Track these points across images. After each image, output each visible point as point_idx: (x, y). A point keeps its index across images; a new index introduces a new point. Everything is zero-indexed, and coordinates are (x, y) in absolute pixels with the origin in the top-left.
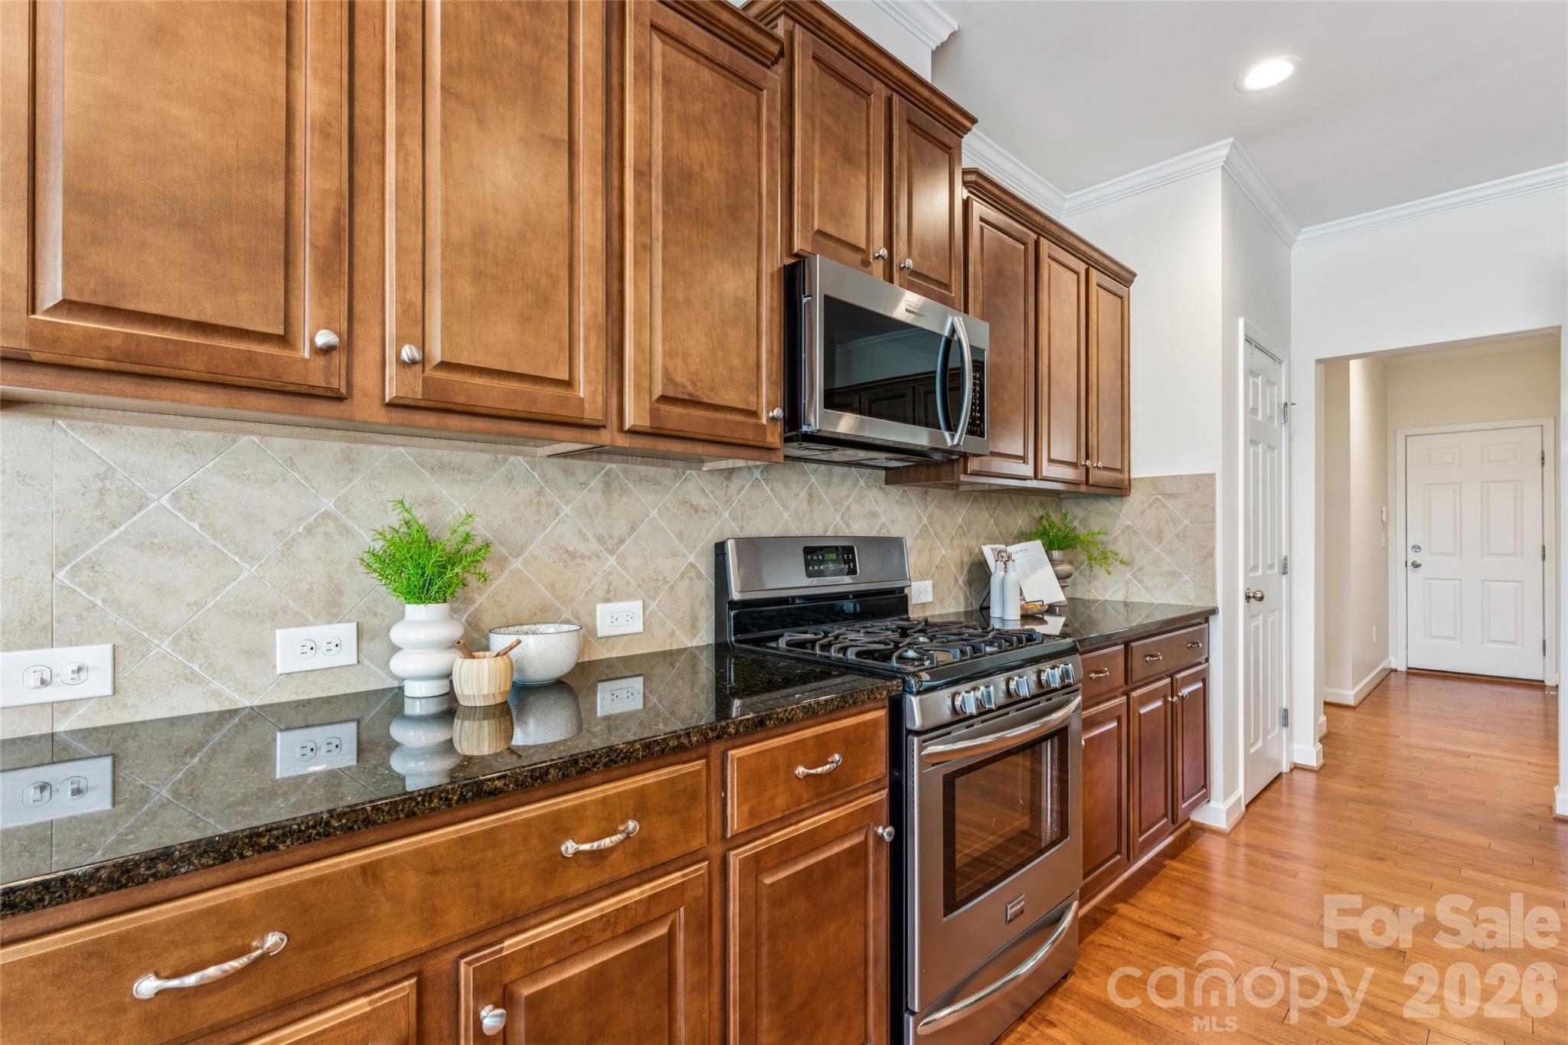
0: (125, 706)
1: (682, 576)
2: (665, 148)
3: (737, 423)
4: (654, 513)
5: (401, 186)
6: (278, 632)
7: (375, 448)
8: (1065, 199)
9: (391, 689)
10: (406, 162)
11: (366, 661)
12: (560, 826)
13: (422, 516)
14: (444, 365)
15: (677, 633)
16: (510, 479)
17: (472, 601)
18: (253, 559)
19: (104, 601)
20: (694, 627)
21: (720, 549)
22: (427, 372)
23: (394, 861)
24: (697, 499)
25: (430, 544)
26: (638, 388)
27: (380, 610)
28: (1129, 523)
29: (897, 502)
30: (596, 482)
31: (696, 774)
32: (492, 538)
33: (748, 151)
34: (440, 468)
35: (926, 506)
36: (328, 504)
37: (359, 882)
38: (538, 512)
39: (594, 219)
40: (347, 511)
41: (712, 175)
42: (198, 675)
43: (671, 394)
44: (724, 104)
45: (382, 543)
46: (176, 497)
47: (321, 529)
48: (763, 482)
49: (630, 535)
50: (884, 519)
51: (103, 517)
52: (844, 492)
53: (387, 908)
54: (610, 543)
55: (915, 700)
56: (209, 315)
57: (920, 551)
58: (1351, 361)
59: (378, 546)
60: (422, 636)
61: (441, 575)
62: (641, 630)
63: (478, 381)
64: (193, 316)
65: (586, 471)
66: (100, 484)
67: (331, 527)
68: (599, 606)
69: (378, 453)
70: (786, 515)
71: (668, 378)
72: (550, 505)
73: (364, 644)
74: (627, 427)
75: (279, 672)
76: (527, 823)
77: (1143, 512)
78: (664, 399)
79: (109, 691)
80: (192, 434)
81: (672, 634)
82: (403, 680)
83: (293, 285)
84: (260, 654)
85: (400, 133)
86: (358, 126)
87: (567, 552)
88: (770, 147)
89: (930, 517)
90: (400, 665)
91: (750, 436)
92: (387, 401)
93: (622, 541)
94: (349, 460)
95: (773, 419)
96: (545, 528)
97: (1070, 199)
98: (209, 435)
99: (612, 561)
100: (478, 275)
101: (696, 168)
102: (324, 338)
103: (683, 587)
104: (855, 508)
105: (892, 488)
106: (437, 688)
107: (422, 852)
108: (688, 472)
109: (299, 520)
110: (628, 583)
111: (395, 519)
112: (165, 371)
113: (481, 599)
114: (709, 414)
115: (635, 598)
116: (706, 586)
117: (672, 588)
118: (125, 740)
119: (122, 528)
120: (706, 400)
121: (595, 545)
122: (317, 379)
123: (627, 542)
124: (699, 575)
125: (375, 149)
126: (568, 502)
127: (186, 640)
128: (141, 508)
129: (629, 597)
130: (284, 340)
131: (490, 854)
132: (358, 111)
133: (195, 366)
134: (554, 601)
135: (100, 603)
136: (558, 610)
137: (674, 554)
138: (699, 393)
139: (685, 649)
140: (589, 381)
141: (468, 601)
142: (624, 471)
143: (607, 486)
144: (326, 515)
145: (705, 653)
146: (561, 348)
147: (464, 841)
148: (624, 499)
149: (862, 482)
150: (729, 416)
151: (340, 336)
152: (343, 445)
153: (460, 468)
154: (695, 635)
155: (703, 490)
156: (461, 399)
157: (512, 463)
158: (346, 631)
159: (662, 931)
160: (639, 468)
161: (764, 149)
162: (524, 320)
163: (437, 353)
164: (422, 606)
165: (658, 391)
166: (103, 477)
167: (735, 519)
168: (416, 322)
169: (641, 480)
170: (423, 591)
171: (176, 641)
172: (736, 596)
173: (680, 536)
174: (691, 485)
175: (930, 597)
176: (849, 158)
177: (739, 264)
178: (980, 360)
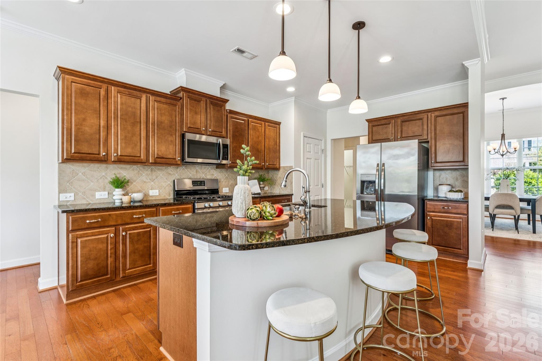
0: (76, 202)
1: (167, 186)
2: (157, 119)
3: (171, 161)
4: (161, 175)
5: (114, 132)
6: (96, 193)
7: (111, 165)
8: (269, 105)
9: (113, 202)
10: (115, 129)
11: (109, 197)
12: (134, 214)
13: (118, 176)
14: (120, 156)
15: (166, 196)
16: (133, 170)
17: (127, 189)
18: (93, 182)
19: (73, 187)
20: (169, 195)
21: (174, 181)
22: (118, 157)
23: (112, 214)
25: (119, 180)
26: (152, 156)
27: (112, 190)
28: (280, 176)
29: (219, 172)
30: (149, 170)
31: (154, 210)
32: (130, 179)
33: (174, 116)
34: (122, 168)
35: (227, 173)
36: (104, 174)
37: (108, 216)
38: (138, 175)
39: (144, 132)
40: (106, 175)
41: (166, 122)
42: (85, 198)
43: (158, 157)
44: (169, 110)
45: (112, 180)
46: (82, 173)
47: (103, 178)
48: (185, 169)
49: (156, 179)
50: (215, 175)
51: (73, 176)
52: (205, 170)
53: (111, 219)
54: (152, 180)
55: (196, 204)
56: (90, 152)
57: (225, 182)
58: (360, 137)
59: (111, 180)
60: (118, 193)
61: (121, 184)
62: (158, 195)
63: (125, 157)
64: (88, 152)
65: (147, 168)
66: (72, 172)
67: (104, 177)
68: (150, 191)
69: (111, 166)
70: (191, 175)
71: (157, 154)
72: (141, 174)
73: (109, 195)
74: (150, 162)
75: (96, 198)
76: (129, 213)
77: (282, 174)
78: (157, 158)
79: (74, 199)
80: (84, 165)
81: (165, 196)
82: (115, 200)
83: (100, 147)
84: (94, 196)
85: (114, 125)
86: (108, 125)
87: (144, 181)
88: (178, 115)
89: (228, 175)
90: (114, 198)
91: (174, 163)
92: (112, 161)
93: (154, 180)
94: (107, 167)
95: (179, 160)
96: (140, 177)
97: (270, 105)
98: (87, 165)
99: (153, 183)
100: (125, 143)
101: (163, 121)
102: (104, 154)
103: (167, 188)
104: (208, 173)
105: (218, 169)
106: (120, 201)
107: (116, 214)
108: (168, 168)
109: (99, 177)
110: (156, 187)
111: (114, 176)
112: (85, 159)
113: (128, 189)
114: (166, 160)
115: (157, 189)
116: (172, 188)
117: (165, 188)
118: (76, 206)
119: (75, 178)
120: (165, 157)
121: (149, 180)
122: (103, 159)
123: (156, 180)
124: (171, 186)
125: (111, 127)
126: (144, 173)
127: (84, 193)
128: (78, 175)
129: (156, 189)
130: (99, 154)
131: (124, 215)
132: (108, 123)
133: (88, 158)
134: (141, 189)
135: (72, 188)
136: (142, 191)
137: (165, 182)
138: (164, 156)
139: (168, 199)
140: (143, 156)
141: (126, 189)
142: (155, 168)
143: (152, 170)
144: (103, 176)
145: (172, 200)
146: (139, 152)
147: (121, 213)
148: (155, 172)
149: (210, 168)
150: (170, 160)
151: (106, 153)
152: (106, 165)
153: (125, 168)
154: (170, 196)
155: (171, 171)
156: (123, 160)
157: (134, 167)
158: (106, 193)
159: (149, 229)
160: (158, 167)
161: (177, 115)
162: (133, 148)
163: (119, 154)
164: (118, 189)
165: (156, 156)
166: (73, 171)
167: (179, 176)
168: (116, 151)
170: (117, 187)
171: (82, 193)
172: (176, 189)
173: (167, 179)
174: (169, 170)
175: (228, 191)
176: (196, 113)
177: (172, 135)
178: (226, 146)
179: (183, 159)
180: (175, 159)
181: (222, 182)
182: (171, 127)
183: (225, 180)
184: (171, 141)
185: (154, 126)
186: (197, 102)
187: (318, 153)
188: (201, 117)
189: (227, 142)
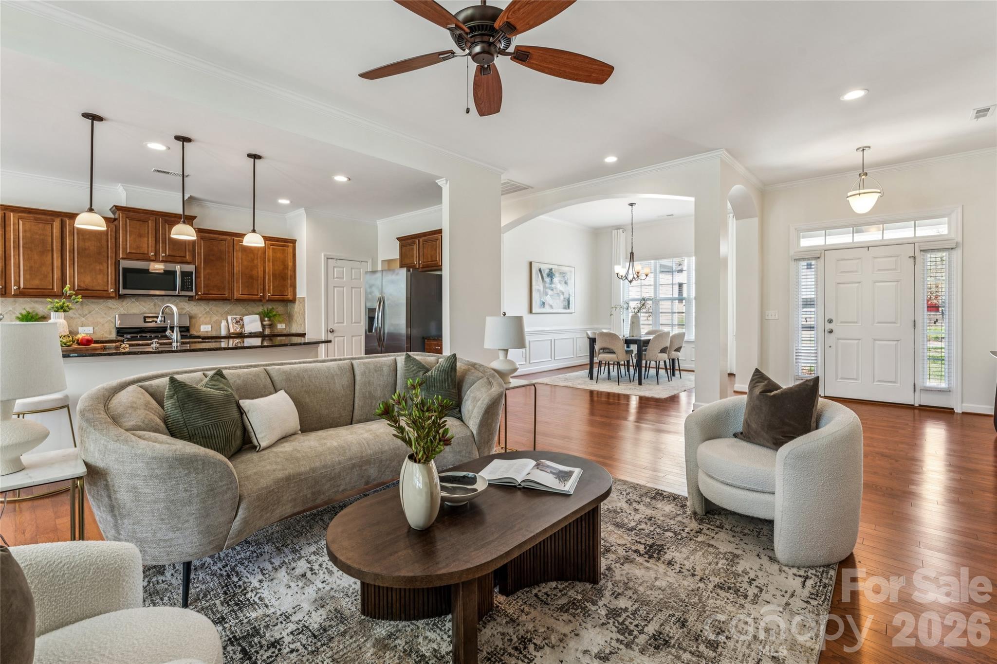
1: (107, 322)
2: (77, 246)
3: (100, 293)
4: (97, 309)
5: (15, 263)
10: (15, 260)
14: (24, 288)
20: (110, 333)
22: (20, 290)
24: (111, 306)
25: (30, 315)
33: (104, 241)
36: (10, 309)
39: (58, 261)
41: (92, 248)
49: (89, 313)
54: (82, 315)
57: (205, 318)
62: (93, 333)
63: (31, 290)
68: (79, 328)
71: (79, 286)
78: (78, 290)
81: (107, 333)
85: (14, 256)
87: (70, 317)
91: (109, 295)
92: (12, 294)
93: (86, 315)
94: (15, 301)
95: (111, 292)
99: (84, 319)
100: (30, 274)
101: (87, 247)
103: (106, 325)
105: (191, 302)
110: (88, 323)
114: (92, 292)
115: (91, 326)
116: (114, 325)
117: (103, 325)
120: (90, 289)
121: (78, 316)
122: (16, 293)
124: (110, 323)
125: (10, 258)
129: (89, 326)
137: (103, 317)
138: (88, 288)
140: (57, 288)
142: (88, 301)
143: (82, 304)
146: (50, 284)
150: (98, 292)
151: (3, 286)
154: (111, 335)
155: (113, 304)
156: (27, 293)
162: (41, 280)
163: (22, 287)
167: (125, 310)
168: (17, 283)
169: (92, 302)
172: (119, 327)
173: (105, 314)
174: (109, 303)
175: (210, 329)
176: (140, 236)
177: (101, 263)
178: (190, 274)
179: (117, 290)
180: (107, 291)
181: (200, 318)
182: (99, 253)
183: (205, 315)
184: (100, 270)
185: (74, 253)
186: (141, 223)
187: (360, 279)
188: (148, 240)
189: (190, 268)
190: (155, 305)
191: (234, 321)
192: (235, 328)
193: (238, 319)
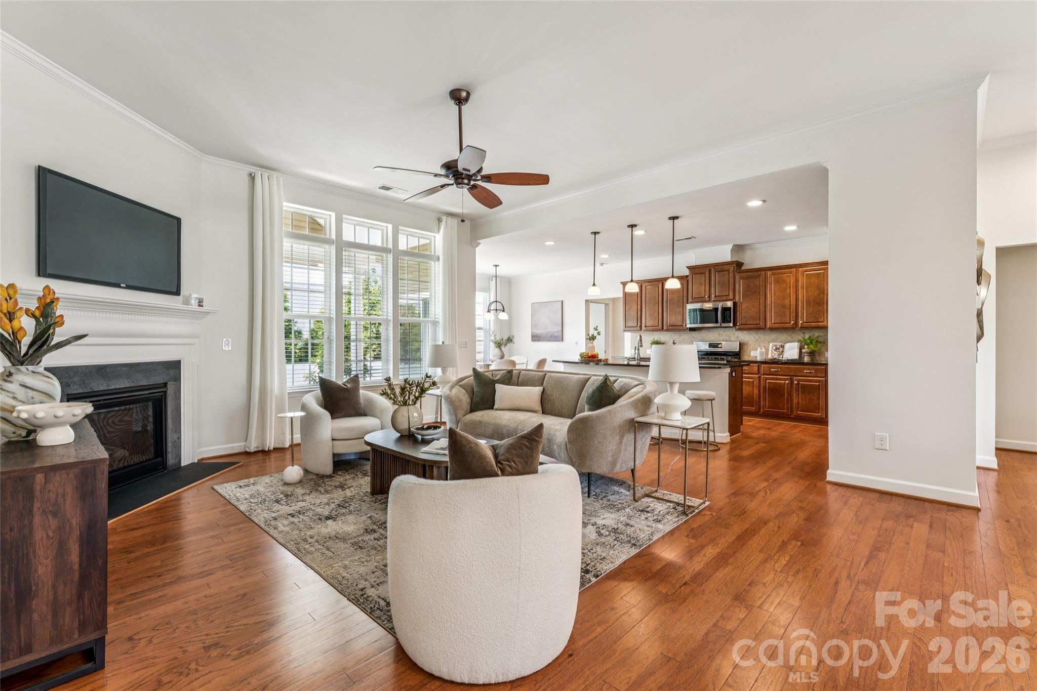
71: (669, 323)
78: (669, 326)
89: (758, 337)
138: (674, 324)
175: (757, 355)
176: (700, 284)
177: (680, 307)
178: (729, 309)
179: (686, 325)
180: (682, 326)
181: (751, 344)
182: (679, 301)
183: (755, 343)
184: (679, 312)
185: (667, 303)
186: (701, 275)
188: (705, 287)
189: (729, 304)
190: (719, 335)
191: (774, 348)
192: (773, 354)
193: (778, 346)
